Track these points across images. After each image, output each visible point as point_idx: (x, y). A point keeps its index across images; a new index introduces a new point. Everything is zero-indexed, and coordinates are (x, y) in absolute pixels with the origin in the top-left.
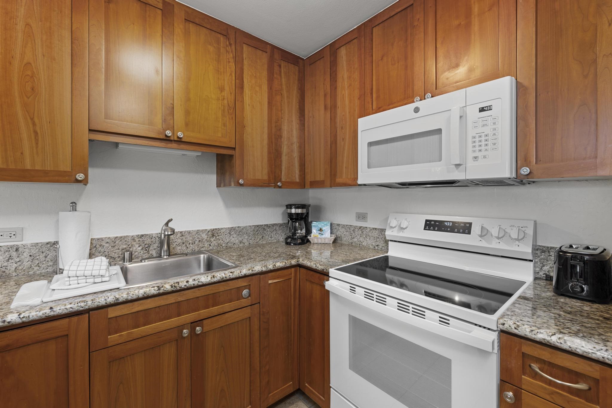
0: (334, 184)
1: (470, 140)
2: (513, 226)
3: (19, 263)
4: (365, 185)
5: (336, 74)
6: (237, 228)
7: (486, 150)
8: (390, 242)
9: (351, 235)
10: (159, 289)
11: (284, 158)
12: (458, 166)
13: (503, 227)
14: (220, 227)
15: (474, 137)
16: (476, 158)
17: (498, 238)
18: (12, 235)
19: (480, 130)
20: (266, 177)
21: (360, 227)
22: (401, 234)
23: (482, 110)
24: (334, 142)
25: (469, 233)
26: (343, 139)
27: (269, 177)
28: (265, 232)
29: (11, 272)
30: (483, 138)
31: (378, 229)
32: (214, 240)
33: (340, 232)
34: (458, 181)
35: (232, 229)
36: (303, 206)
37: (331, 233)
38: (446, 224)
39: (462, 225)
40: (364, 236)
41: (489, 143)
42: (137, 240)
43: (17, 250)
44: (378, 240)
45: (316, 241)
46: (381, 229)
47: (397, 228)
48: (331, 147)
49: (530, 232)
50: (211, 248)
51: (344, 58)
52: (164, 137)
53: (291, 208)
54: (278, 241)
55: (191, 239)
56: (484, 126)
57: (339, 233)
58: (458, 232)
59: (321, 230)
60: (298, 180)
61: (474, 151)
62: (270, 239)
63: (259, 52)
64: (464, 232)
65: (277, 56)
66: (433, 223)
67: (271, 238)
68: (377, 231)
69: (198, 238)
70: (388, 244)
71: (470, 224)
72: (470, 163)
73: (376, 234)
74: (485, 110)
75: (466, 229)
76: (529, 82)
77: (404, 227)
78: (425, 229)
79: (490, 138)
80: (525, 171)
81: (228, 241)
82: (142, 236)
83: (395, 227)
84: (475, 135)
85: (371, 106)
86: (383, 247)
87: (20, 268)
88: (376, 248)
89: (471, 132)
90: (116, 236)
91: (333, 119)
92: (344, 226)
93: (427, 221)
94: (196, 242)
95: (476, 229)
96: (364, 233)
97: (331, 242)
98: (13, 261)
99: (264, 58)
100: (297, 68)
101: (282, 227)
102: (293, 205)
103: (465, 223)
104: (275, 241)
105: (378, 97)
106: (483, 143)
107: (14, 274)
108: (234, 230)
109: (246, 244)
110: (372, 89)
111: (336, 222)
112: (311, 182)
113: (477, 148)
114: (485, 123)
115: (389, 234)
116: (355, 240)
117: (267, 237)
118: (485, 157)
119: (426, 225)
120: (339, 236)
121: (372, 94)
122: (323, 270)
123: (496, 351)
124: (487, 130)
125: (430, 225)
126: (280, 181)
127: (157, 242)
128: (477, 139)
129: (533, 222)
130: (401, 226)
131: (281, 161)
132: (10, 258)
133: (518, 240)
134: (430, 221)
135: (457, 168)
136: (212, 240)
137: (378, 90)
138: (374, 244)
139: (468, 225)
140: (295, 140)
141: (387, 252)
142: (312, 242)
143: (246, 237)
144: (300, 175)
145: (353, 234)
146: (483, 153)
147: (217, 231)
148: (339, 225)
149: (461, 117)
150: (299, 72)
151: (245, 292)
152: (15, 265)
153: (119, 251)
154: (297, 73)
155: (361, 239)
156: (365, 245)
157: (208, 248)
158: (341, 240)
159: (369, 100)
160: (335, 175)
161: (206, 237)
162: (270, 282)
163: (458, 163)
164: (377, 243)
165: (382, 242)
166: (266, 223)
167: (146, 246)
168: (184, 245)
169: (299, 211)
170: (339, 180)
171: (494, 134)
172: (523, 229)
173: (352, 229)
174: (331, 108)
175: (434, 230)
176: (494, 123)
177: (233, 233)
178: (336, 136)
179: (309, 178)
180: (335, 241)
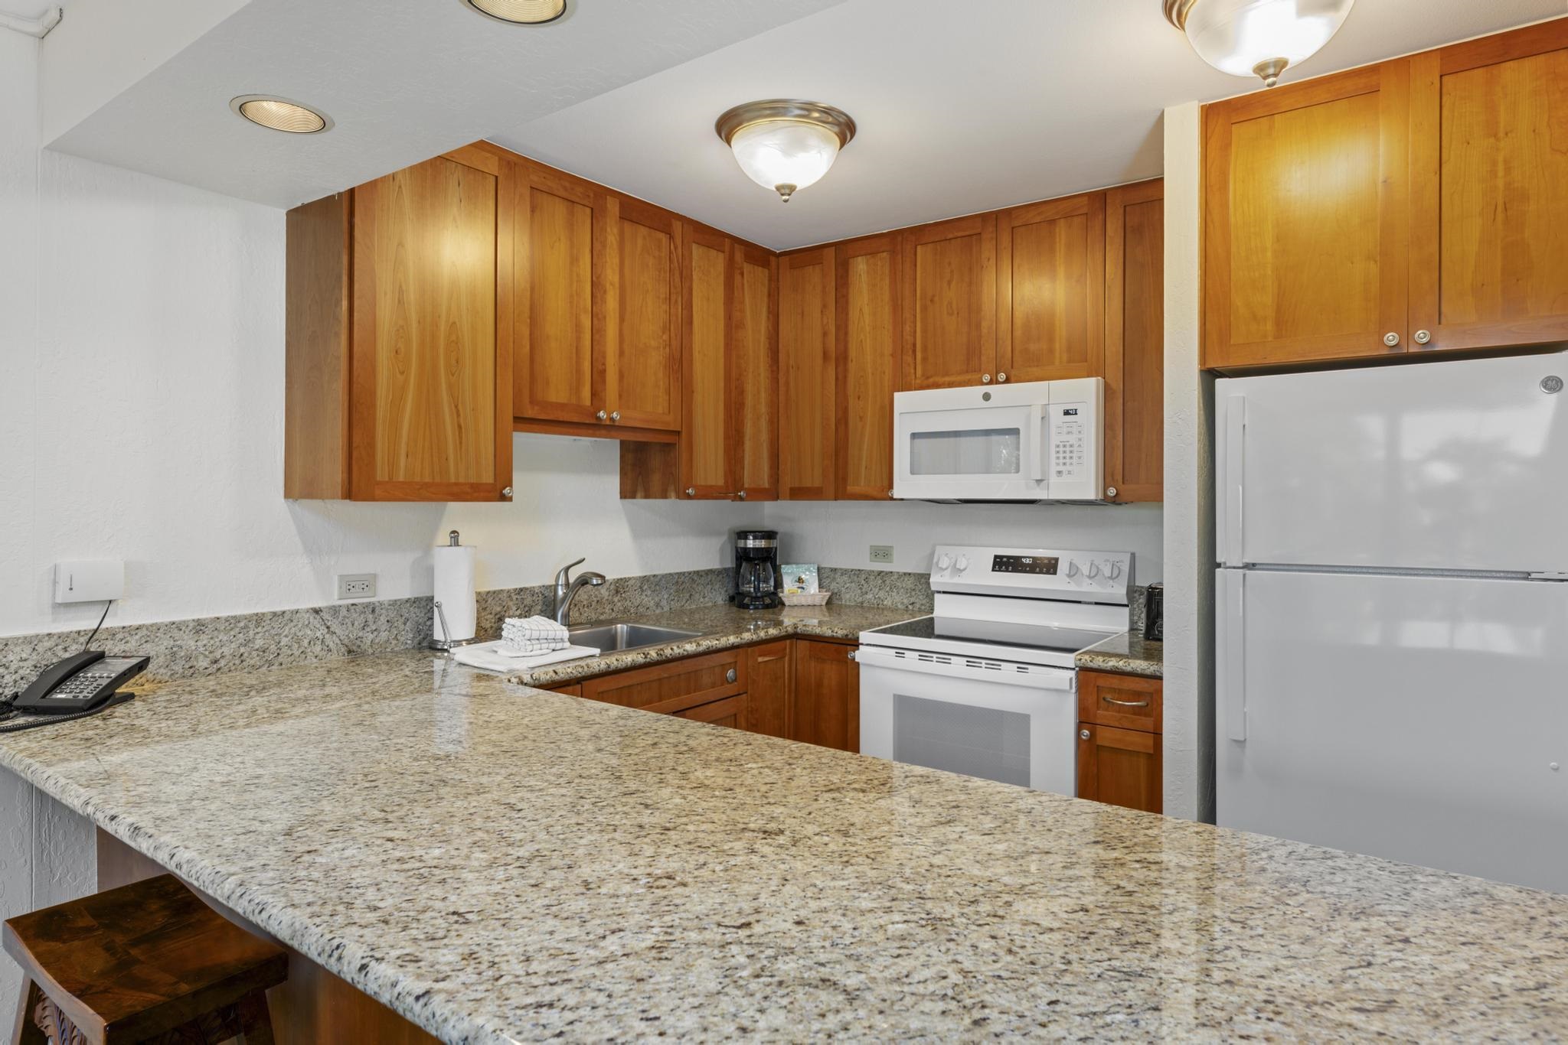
0: (841, 492)
1: (1053, 450)
2: (1108, 561)
3: (375, 633)
4: (902, 499)
5: (847, 302)
6: (652, 579)
7: (1071, 464)
8: (937, 596)
9: (861, 589)
10: (646, 657)
11: (748, 445)
12: (1039, 481)
13: (1096, 563)
14: (627, 576)
15: (1058, 446)
16: (1060, 472)
17: (1089, 577)
18: (351, 587)
19: (1065, 438)
20: (721, 482)
21: (880, 573)
22: (956, 580)
23: (1067, 413)
24: (842, 420)
25: (1055, 573)
26: (861, 418)
27: (726, 482)
28: (694, 586)
29: (366, 647)
30: (1068, 449)
31: (914, 574)
32: (619, 601)
33: (839, 583)
34: (1040, 500)
35: (645, 579)
36: (770, 535)
37: (821, 586)
38: (1024, 560)
39: (1046, 561)
40: (888, 589)
41: (1074, 455)
42: (514, 597)
43: (373, 611)
44: (913, 593)
45: (795, 601)
46: (919, 574)
47: (949, 570)
48: (837, 430)
49: (1126, 568)
50: (614, 615)
51: (864, 278)
52: (593, 421)
53: (746, 538)
54: (715, 605)
55: (586, 597)
56: (1069, 433)
57: (833, 586)
58: (1041, 572)
59: (800, 580)
60: (767, 485)
61: (1058, 464)
62: (702, 600)
63: (713, 253)
64: (1048, 573)
65: (739, 256)
66: (1005, 559)
67: (704, 597)
68: (912, 579)
69: (596, 596)
70: (933, 600)
71: (1057, 560)
72: (1053, 479)
73: (909, 583)
74: (1070, 414)
75: (1050, 567)
76: (1117, 385)
77: (962, 568)
78: (993, 570)
79: (1075, 449)
80: (1112, 492)
81: (638, 602)
82: (521, 590)
83: (946, 569)
84: (1059, 443)
85: (912, 371)
86: (922, 605)
87: (377, 641)
88: (910, 607)
89: (1055, 439)
90: (488, 590)
91: (841, 381)
92: (844, 572)
93: (996, 557)
94: (594, 604)
95: (1062, 567)
96: (888, 582)
97: (824, 603)
98: (369, 630)
99: (719, 260)
100: (766, 271)
101: (721, 576)
102: (751, 532)
103: (1050, 559)
104: (710, 604)
105: (925, 359)
106: (1068, 455)
107: (370, 651)
108: (648, 581)
109: (665, 609)
110: (914, 345)
111: (828, 564)
112: (791, 489)
113: (1061, 461)
114: (1070, 429)
115: (936, 581)
116: (870, 596)
117: (697, 595)
118: (1069, 472)
119: (995, 563)
120: (836, 591)
121: (914, 351)
122: (847, 635)
123: (1074, 690)
124: (1072, 439)
125: (1003, 564)
126: (742, 488)
127: (541, 603)
128: (1061, 449)
129: (1129, 555)
130: (958, 567)
131: (743, 451)
132: (366, 625)
133: (1111, 578)
134: (1001, 557)
135: (1038, 485)
136: (616, 599)
137: (925, 349)
138: (905, 601)
139: (1053, 562)
140: (763, 409)
141: (932, 613)
142: (787, 603)
143: (666, 597)
144: (771, 476)
145: (866, 586)
146: (1068, 467)
147: (622, 583)
148: (834, 570)
149: (1042, 418)
150: (770, 280)
151: (730, 673)
152: (371, 637)
153: (491, 616)
154: (766, 282)
155: (882, 594)
156: (890, 603)
157: (610, 615)
158: (841, 599)
159: (910, 359)
160: (845, 480)
161: (607, 593)
162: (760, 659)
163: (1039, 478)
164: (912, 600)
165: (921, 597)
166: (696, 569)
167: (527, 609)
168: (577, 609)
169: (762, 544)
170: (851, 489)
171: (1080, 446)
172: (1118, 564)
173: (864, 576)
174: (837, 359)
175: (1007, 571)
176: (1080, 432)
177: (646, 587)
178: (846, 410)
179: (787, 481)
180: (829, 603)
